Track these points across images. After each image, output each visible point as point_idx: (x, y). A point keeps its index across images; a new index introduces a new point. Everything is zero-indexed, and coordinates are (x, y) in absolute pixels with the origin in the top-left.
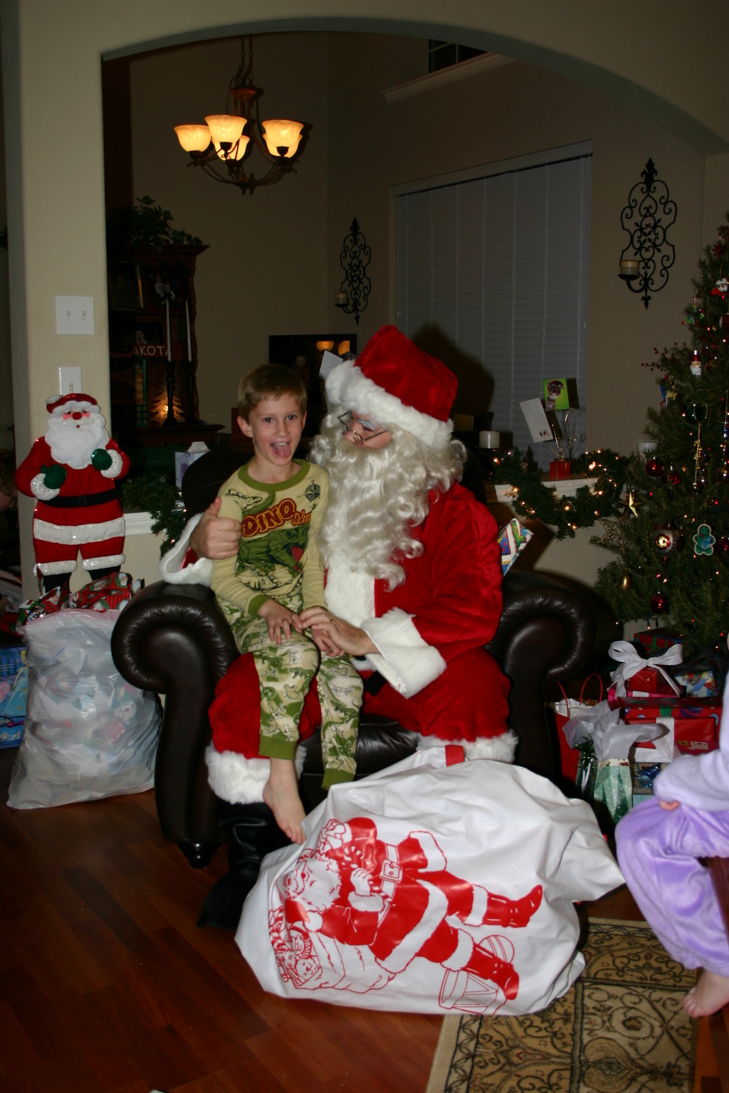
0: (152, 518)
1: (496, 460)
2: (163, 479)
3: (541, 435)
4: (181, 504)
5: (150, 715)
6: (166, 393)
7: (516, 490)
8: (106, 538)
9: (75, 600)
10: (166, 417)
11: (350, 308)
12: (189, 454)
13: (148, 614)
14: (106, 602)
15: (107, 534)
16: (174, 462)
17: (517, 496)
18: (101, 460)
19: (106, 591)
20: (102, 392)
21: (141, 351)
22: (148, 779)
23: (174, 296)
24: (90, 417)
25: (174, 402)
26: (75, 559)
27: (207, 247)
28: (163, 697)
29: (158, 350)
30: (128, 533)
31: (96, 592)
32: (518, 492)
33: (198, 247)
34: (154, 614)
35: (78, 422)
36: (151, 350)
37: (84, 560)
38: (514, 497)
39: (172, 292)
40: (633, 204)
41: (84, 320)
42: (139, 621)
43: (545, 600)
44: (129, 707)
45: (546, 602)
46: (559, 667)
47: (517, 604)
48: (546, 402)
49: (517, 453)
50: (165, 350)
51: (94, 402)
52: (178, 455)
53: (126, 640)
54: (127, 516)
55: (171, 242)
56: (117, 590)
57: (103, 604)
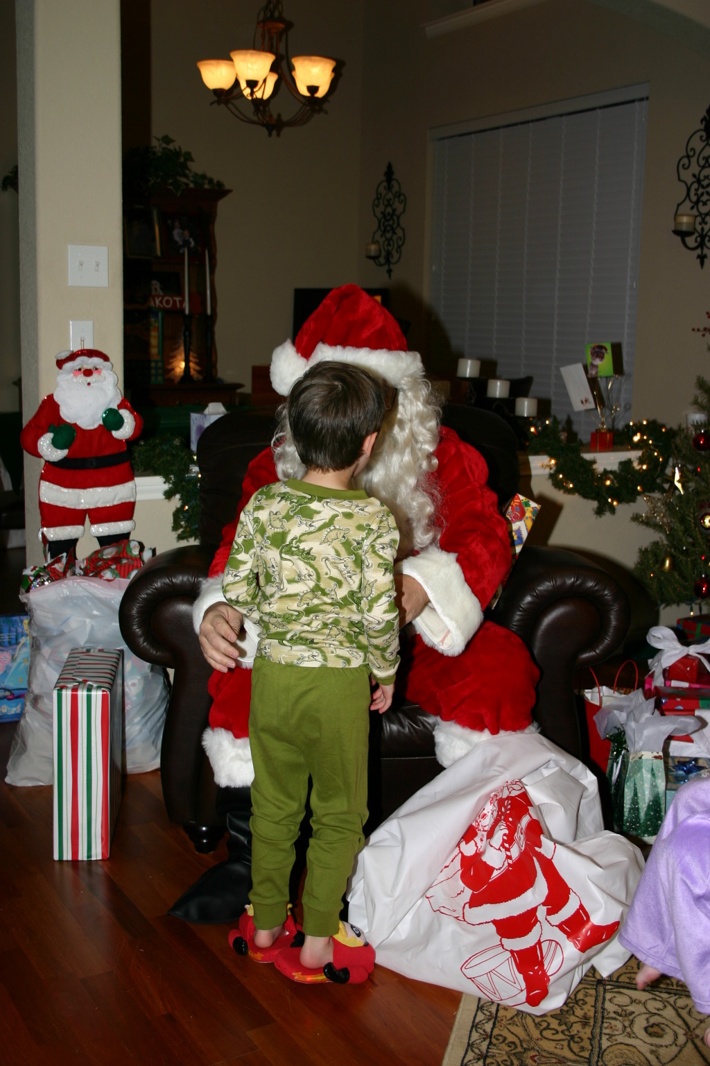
0: (165, 483)
1: (532, 430)
2: (177, 442)
3: (582, 402)
4: (195, 469)
5: (158, 691)
6: (182, 348)
7: (553, 462)
8: (116, 503)
9: (83, 567)
10: (182, 374)
11: (382, 260)
12: (205, 415)
13: (158, 584)
14: (116, 571)
15: (117, 499)
16: (189, 424)
17: (554, 468)
18: (112, 419)
19: (116, 560)
20: (115, 347)
21: (157, 302)
22: (154, 758)
23: (193, 244)
24: (102, 374)
25: (191, 359)
26: (83, 523)
27: (229, 191)
28: (171, 672)
29: (175, 302)
30: (139, 498)
31: (104, 559)
32: (556, 464)
33: (220, 191)
34: (164, 583)
35: (89, 379)
36: (168, 302)
37: (92, 526)
38: (551, 469)
39: (191, 240)
40: (691, 153)
41: (97, 271)
42: (149, 592)
43: (577, 580)
44: (136, 681)
45: (578, 582)
46: (590, 652)
47: (547, 583)
48: (589, 368)
49: (555, 422)
50: (182, 302)
51: (106, 358)
52: (194, 416)
53: (134, 611)
54: (138, 480)
55: (192, 185)
56: (128, 559)
57: (113, 572)
